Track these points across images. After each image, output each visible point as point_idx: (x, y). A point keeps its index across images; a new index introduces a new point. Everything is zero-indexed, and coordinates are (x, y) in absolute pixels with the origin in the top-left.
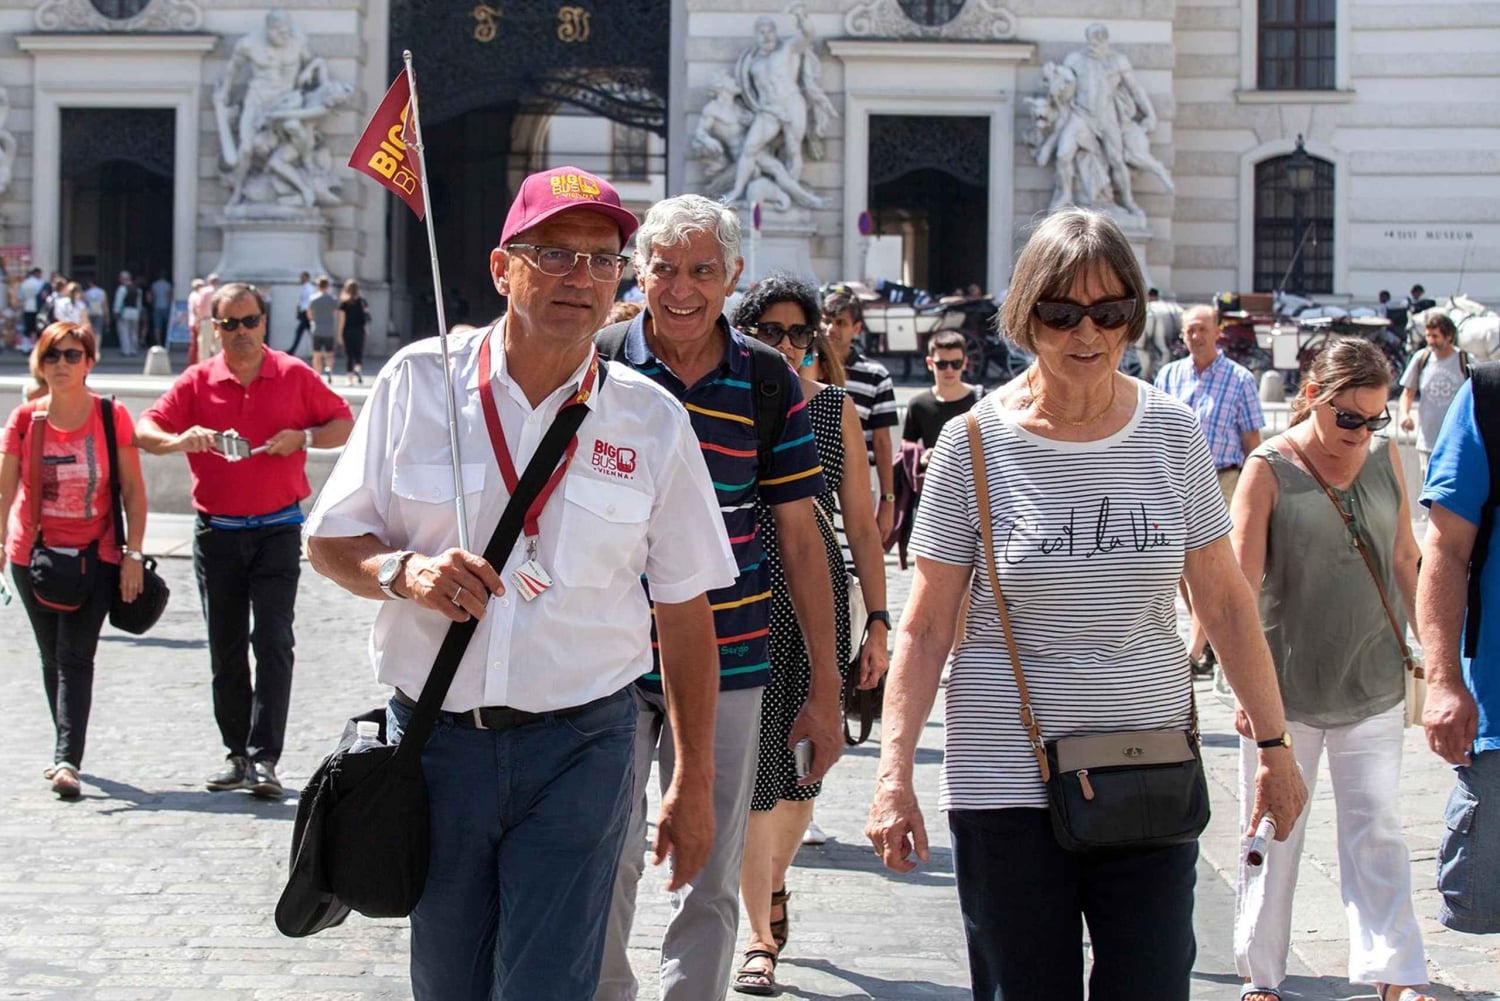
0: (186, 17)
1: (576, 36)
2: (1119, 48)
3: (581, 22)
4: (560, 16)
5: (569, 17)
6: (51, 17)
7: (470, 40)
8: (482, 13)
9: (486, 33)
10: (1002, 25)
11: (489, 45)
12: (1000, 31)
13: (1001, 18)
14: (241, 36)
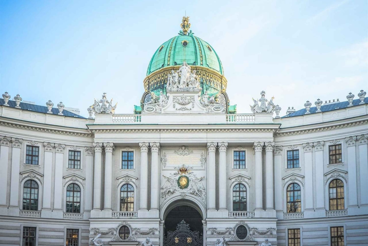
0: (134, 239)
1: (190, 242)
2: (270, 242)
3: (190, 240)
4: (187, 239)
5: (189, 239)
6: (114, 239)
7: (174, 242)
8: (176, 239)
9: (177, 241)
10: (252, 239)
11: (177, 243)
12: (252, 240)
13: (252, 238)
14: (142, 242)
